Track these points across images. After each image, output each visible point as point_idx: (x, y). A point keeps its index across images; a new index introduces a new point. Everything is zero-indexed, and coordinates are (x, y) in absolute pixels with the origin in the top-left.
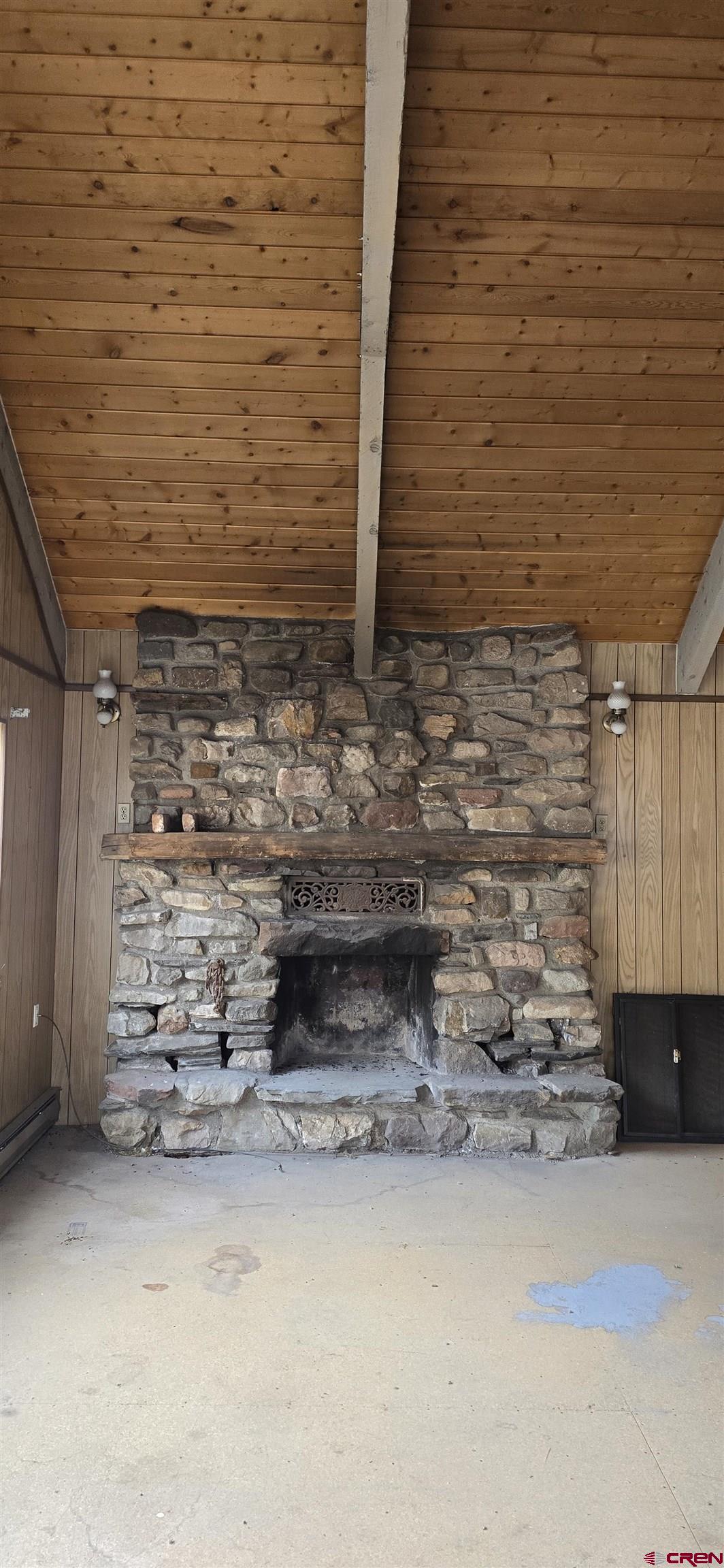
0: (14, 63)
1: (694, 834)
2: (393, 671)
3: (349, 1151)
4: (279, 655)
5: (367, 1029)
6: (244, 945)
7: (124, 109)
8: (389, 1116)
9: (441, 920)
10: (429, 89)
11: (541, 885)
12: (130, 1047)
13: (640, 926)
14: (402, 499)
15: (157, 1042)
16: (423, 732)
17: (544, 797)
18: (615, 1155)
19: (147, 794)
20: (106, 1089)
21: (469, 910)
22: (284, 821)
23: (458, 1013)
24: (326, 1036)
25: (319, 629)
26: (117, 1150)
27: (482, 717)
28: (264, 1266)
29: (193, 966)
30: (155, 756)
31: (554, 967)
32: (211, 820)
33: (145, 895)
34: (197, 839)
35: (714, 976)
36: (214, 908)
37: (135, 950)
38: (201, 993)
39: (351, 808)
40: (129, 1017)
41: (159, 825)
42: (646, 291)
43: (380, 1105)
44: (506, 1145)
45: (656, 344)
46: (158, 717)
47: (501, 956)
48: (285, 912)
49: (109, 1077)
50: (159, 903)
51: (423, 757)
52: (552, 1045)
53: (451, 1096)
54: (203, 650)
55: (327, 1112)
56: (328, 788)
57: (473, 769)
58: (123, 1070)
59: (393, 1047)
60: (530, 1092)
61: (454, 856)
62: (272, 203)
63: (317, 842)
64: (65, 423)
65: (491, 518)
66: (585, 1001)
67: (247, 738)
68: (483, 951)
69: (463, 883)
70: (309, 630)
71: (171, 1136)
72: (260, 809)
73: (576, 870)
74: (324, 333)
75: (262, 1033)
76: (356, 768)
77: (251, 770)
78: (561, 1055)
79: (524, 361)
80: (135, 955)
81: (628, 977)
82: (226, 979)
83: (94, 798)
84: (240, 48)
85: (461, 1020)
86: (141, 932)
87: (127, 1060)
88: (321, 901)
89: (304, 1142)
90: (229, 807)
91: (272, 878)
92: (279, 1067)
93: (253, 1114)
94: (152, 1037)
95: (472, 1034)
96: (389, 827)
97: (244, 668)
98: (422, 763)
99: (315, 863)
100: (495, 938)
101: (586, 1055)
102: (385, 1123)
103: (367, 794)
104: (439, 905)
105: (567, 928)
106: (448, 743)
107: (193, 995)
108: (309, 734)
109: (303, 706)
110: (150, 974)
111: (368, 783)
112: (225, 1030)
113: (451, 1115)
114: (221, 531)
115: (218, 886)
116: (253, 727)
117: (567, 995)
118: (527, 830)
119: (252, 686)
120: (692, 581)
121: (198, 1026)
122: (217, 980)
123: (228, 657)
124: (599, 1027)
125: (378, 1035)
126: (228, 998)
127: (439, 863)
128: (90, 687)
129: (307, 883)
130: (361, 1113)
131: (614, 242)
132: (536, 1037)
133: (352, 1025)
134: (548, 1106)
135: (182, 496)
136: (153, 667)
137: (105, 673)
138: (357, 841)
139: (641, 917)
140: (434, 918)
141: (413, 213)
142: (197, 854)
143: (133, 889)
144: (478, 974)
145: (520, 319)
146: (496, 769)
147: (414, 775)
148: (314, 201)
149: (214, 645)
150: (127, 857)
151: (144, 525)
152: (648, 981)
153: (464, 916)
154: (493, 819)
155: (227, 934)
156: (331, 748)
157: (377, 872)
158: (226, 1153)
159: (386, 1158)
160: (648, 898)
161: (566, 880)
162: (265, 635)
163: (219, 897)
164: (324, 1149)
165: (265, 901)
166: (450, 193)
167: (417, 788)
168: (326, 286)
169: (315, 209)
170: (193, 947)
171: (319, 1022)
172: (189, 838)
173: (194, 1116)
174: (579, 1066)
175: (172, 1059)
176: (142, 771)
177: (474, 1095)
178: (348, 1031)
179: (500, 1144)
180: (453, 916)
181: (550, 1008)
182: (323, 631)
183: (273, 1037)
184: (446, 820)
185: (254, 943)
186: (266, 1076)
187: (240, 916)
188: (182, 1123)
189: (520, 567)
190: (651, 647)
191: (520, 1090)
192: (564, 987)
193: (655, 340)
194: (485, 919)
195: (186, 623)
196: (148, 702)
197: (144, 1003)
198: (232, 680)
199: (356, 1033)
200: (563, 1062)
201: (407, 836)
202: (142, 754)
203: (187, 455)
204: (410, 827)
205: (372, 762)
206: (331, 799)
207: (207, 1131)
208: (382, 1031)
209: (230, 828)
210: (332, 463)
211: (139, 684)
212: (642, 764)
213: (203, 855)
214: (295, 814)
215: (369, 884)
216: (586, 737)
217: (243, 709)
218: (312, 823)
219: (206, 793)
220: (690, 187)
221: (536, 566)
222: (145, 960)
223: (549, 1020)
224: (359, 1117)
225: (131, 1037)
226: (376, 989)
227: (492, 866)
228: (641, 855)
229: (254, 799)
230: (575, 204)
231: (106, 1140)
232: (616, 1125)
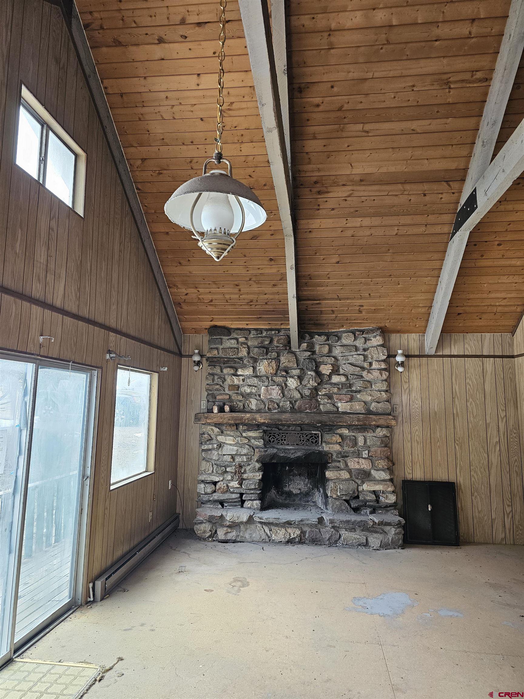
0: (159, 149)
1: (436, 413)
2: (307, 348)
3: (291, 543)
4: (262, 342)
5: (301, 493)
6: (249, 458)
7: (197, 161)
8: (307, 529)
9: (328, 449)
10: (304, 147)
11: (369, 434)
12: (206, 498)
13: (413, 451)
14: (306, 284)
15: (216, 496)
16: (319, 372)
17: (370, 398)
18: (402, 549)
19: (212, 397)
20: (196, 514)
21: (340, 445)
22: (264, 408)
23: (335, 487)
24: (284, 496)
25: (277, 332)
26: (201, 539)
27: (344, 366)
28: (250, 585)
29: (229, 466)
30: (215, 383)
31: (376, 469)
32: (236, 408)
33: (211, 437)
34: (230, 415)
35: (447, 474)
36: (238, 443)
37: (207, 459)
38: (232, 477)
39: (291, 402)
40: (205, 486)
41: (216, 410)
42: (394, 206)
43: (303, 524)
44: (356, 543)
45: (400, 224)
46: (216, 367)
47: (353, 464)
48: (264, 444)
49: (198, 510)
50: (216, 441)
51: (319, 382)
52: (375, 502)
53: (332, 522)
54: (233, 341)
55: (282, 527)
56: (281, 395)
57: (340, 386)
58: (203, 507)
59: (312, 501)
60: (365, 521)
61: (332, 422)
62: (250, 187)
63: (277, 416)
64: (180, 263)
65: (342, 289)
66: (389, 483)
67: (250, 375)
68: (345, 462)
69: (336, 434)
70: (273, 332)
71: (221, 534)
72: (255, 403)
73: (384, 429)
74: (272, 228)
75: (257, 494)
76: (292, 386)
77: (251, 388)
78: (379, 506)
79: (349, 233)
80: (208, 461)
81: (409, 473)
82: (242, 472)
83: (192, 399)
84: (236, 139)
85: (337, 490)
86: (209, 452)
87: (205, 503)
88: (279, 441)
89: (273, 539)
90: (243, 402)
91: (259, 431)
92: (263, 508)
93: (253, 526)
94: (214, 494)
95: (341, 496)
96: (306, 410)
97: (249, 348)
98: (319, 384)
99: (277, 426)
100: (351, 457)
101: (390, 506)
102: (305, 532)
103: (297, 397)
104: (328, 443)
105: (381, 453)
106: (330, 376)
107: (229, 478)
108: (274, 373)
109: (271, 362)
110: (213, 469)
111: (297, 392)
112: (242, 492)
113: (333, 530)
114: (238, 298)
115: (238, 434)
116: (252, 371)
117: (381, 481)
118: (363, 412)
119: (252, 355)
120: (428, 310)
121: (232, 490)
122: (239, 472)
123: (243, 343)
124: (395, 494)
125: (306, 496)
126: (243, 479)
127: (327, 425)
128: (191, 356)
129: (273, 433)
130: (296, 528)
131: (379, 191)
132: (369, 498)
133: (295, 492)
134: (372, 526)
135: (223, 286)
136: (214, 349)
137: (196, 351)
138: (293, 417)
139: (414, 448)
140: (326, 448)
141: (301, 186)
142: (230, 422)
143: (206, 435)
144: (343, 471)
145: (345, 219)
146: (351, 386)
147: (316, 390)
148: (265, 185)
149: (237, 339)
150: (204, 423)
151: (210, 297)
152: (418, 475)
153: (337, 447)
154: (349, 407)
155: (242, 453)
156: (283, 378)
157: (301, 429)
158: (242, 542)
159: (306, 547)
160: (416, 440)
161: (380, 433)
162: (256, 335)
163: (239, 438)
164: (281, 542)
165: (257, 440)
166: (315, 179)
167: (318, 395)
168: (272, 212)
169: (265, 188)
170: (229, 458)
171: (281, 490)
172: (227, 416)
173: (229, 526)
174: (388, 511)
175: (222, 503)
176: (210, 389)
177: (341, 522)
178: (293, 494)
179: (353, 543)
180: (332, 447)
181: (374, 486)
182: (279, 333)
183: (261, 496)
184: (329, 407)
185: (253, 457)
186: (258, 511)
187: (247, 446)
188: (225, 529)
189: (356, 306)
190: (414, 335)
191: (360, 520)
192: (380, 477)
193: (400, 223)
194: (346, 448)
195: (228, 331)
196: (213, 362)
197: (211, 480)
198: (244, 352)
199: (296, 495)
200: (381, 509)
201: (313, 414)
202: (210, 382)
203: (224, 272)
204: (315, 410)
205: (299, 384)
206: (283, 399)
207: (235, 532)
208: (307, 494)
209: (243, 411)
210: (278, 272)
211: (209, 355)
212: (412, 384)
213: (232, 422)
214: (269, 405)
215: (299, 434)
216: (387, 373)
217: (248, 364)
218: (275, 409)
219: (234, 397)
220: (406, 170)
221: (362, 306)
222: (211, 463)
223: (374, 491)
224: (295, 529)
225: (206, 494)
226: (304, 476)
227: (349, 427)
228: (413, 422)
229: (252, 399)
230: (362, 179)
231: (196, 535)
232: (402, 536)
